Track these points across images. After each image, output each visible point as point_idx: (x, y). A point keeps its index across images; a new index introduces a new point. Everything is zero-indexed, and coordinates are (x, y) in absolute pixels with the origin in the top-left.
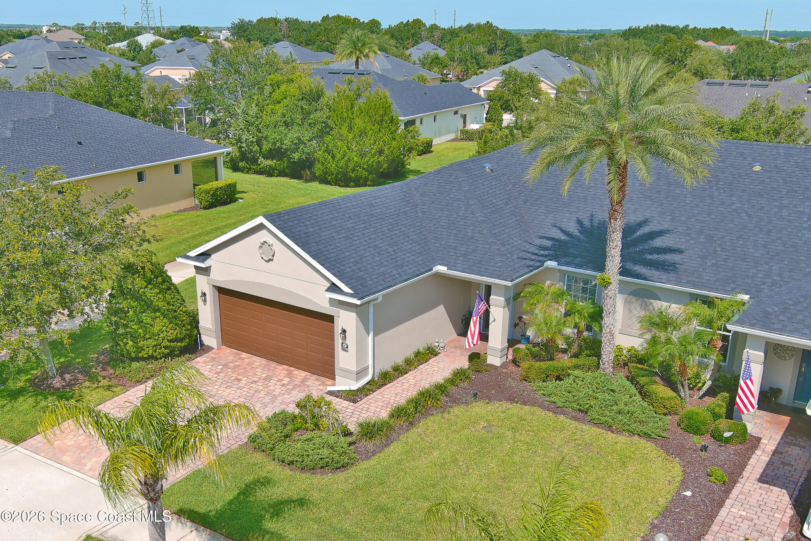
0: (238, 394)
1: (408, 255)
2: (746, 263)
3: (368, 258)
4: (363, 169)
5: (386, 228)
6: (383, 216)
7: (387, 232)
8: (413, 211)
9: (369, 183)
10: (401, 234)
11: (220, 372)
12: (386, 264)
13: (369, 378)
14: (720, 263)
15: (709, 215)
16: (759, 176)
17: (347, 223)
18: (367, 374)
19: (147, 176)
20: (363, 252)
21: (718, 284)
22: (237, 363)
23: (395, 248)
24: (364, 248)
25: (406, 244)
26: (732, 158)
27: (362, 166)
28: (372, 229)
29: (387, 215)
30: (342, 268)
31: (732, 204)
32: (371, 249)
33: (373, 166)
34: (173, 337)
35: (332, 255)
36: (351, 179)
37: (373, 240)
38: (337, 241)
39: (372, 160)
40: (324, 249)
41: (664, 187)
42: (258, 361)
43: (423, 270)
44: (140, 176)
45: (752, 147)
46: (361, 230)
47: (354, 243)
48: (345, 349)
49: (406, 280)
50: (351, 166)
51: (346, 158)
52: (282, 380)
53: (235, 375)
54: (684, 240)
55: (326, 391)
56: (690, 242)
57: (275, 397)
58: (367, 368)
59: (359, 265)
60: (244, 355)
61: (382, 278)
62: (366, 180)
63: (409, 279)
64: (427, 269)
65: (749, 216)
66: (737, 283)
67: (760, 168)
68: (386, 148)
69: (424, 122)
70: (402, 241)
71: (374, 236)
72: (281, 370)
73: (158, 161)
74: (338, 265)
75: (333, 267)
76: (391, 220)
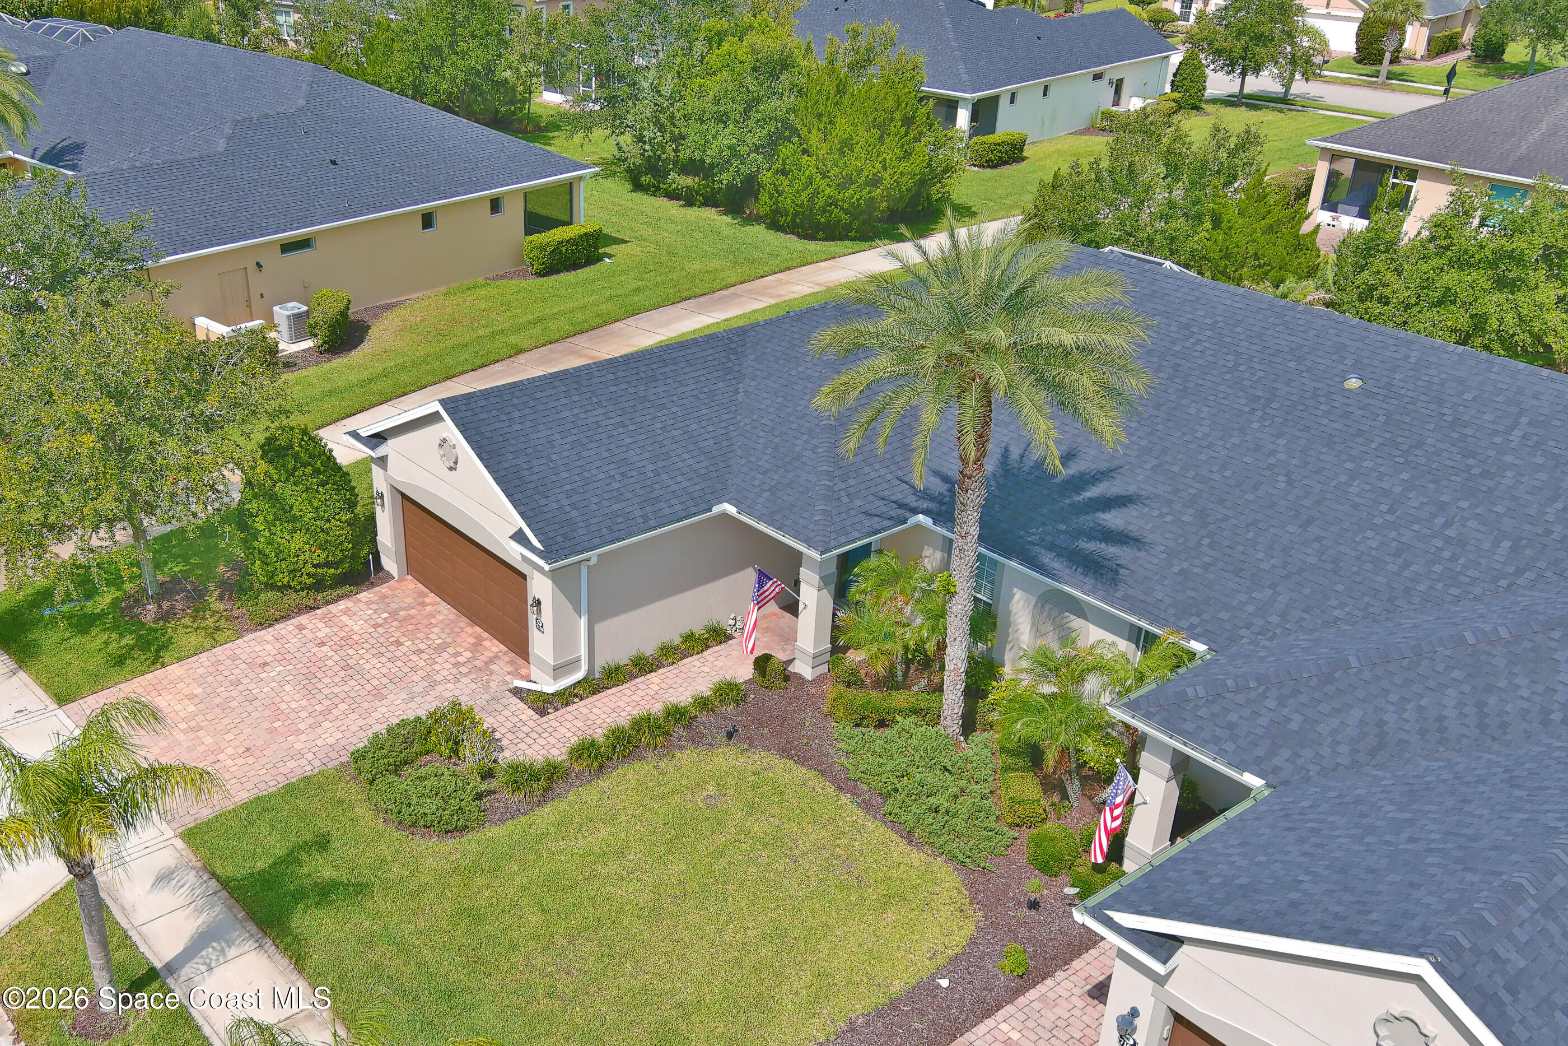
0: (384, 670)
1: (679, 479)
2: (1237, 579)
3: (599, 484)
4: (842, 209)
5: (659, 425)
6: (664, 400)
7: (659, 432)
8: (731, 389)
9: (853, 234)
10: (686, 437)
11: (380, 625)
12: (629, 495)
13: (580, 675)
14: (1196, 570)
15: (1224, 467)
16: (1347, 401)
17: (590, 414)
18: (579, 668)
19: (439, 220)
20: (594, 472)
21: (1172, 611)
22: (413, 612)
23: (660, 464)
24: (599, 464)
25: (686, 456)
26: (1320, 353)
27: (840, 203)
28: (632, 427)
29: (674, 398)
30: (543, 502)
31: (1272, 453)
32: (613, 466)
33: (859, 205)
34: (322, 560)
35: (535, 477)
36: (818, 227)
37: (624, 449)
38: (556, 450)
39: (857, 196)
40: (525, 466)
41: (1173, 398)
42: (445, 611)
43: (693, 510)
44: (427, 220)
45: (1364, 334)
46: (610, 428)
47: (585, 454)
48: (540, 627)
49: (655, 528)
50: (820, 202)
51: (810, 190)
52: (460, 654)
53: (397, 634)
54: (1156, 513)
55: (512, 687)
56: (1165, 519)
57: (434, 684)
58: (578, 660)
59: (576, 498)
60: (432, 597)
61: (609, 523)
62: (848, 228)
63: (660, 526)
64: (705, 506)
65: (1290, 483)
66: (1204, 617)
67: (1360, 383)
68: (886, 175)
69: (1019, 99)
70: (679, 451)
71: (630, 440)
72: (471, 632)
73: (459, 194)
74: (536, 497)
75: (526, 501)
76: (675, 409)
